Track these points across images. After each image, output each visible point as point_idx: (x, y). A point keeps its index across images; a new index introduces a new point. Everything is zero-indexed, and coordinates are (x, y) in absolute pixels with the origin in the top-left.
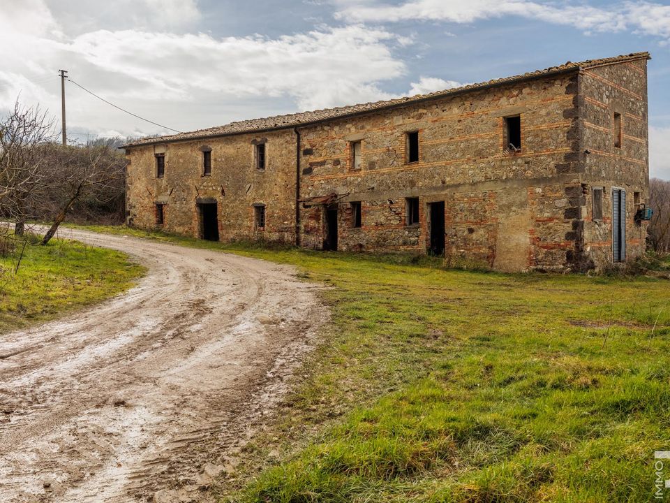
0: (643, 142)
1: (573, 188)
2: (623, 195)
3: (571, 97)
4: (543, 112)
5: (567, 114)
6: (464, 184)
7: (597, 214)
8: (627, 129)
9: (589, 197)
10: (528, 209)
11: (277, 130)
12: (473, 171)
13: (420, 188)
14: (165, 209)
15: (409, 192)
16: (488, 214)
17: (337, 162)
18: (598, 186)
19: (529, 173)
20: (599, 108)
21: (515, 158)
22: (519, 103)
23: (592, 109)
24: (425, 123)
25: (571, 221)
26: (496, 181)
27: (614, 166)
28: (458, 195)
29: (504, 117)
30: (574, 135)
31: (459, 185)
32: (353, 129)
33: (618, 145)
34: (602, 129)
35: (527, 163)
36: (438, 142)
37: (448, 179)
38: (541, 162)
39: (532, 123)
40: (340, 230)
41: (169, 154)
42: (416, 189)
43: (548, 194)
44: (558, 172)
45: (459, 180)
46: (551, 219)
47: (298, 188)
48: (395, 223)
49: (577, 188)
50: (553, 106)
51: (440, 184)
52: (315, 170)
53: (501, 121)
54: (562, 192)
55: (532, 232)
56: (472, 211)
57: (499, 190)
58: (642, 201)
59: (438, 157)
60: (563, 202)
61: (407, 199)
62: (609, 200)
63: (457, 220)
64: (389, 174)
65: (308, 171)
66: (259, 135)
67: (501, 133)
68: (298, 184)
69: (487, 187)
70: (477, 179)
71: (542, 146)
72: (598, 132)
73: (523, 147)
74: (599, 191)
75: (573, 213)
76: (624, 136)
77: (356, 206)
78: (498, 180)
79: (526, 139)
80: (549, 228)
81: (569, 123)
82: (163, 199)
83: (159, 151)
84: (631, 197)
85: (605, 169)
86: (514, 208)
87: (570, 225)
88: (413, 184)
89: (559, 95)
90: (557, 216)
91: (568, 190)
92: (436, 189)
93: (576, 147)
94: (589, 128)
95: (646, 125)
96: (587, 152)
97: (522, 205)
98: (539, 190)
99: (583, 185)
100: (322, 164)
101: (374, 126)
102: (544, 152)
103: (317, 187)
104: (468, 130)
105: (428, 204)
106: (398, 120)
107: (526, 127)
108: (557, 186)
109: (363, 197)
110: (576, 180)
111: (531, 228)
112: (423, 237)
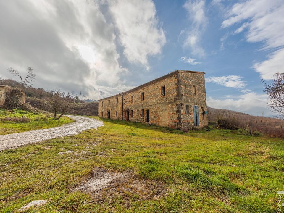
0: (204, 94)
1: (178, 104)
2: (197, 108)
3: (177, 79)
4: (170, 84)
5: (176, 84)
6: (153, 105)
7: (187, 112)
8: (198, 90)
9: (184, 107)
10: (167, 111)
11: (119, 95)
12: (155, 101)
13: (144, 106)
14: (103, 113)
15: (142, 108)
16: (158, 113)
17: (129, 101)
18: (188, 104)
19: (167, 101)
20: (187, 83)
21: (164, 97)
22: (165, 83)
23: (185, 83)
24: (145, 90)
25: (178, 114)
26: (160, 104)
27: (194, 99)
28: (152, 108)
29: (162, 87)
30: (178, 90)
31: (152, 105)
32: (132, 93)
33: (195, 94)
34: (188, 89)
35: (167, 98)
36: (147, 95)
37: (150, 104)
38: (170, 98)
39: (168, 88)
40: (129, 117)
41: (104, 101)
42: (143, 107)
43: (172, 106)
44: (174, 100)
45: (152, 104)
46: (173, 114)
47: (123, 108)
48: (139, 115)
49: (179, 104)
50: (173, 82)
51: (148, 105)
52: (126, 103)
53: (161, 88)
54: (176, 106)
55: (168, 117)
56: (155, 112)
57: (160, 106)
58: (204, 109)
59: (148, 98)
60: (176, 109)
61: (142, 109)
62: (192, 109)
63: (152, 114)
64: (138, 103)
65: (124, 104)
66: (117, 97)
67: (161, 91)
68: (123, 107)
69: (158, 105)
70: (156, 103)
71: (170, 93)
72: (187, 89)
73: (166, 94)
74: (188, 106)
75: (178, 112)
76: (197, 92)
77: (132, 111)
78: (160, 103)
79: (166, 92)
80: (173, 116)
81: (177, 86)
82: (103, 111)
83: (103, 101)
84: (200, 108)
85: (190, 100)
86: (164, 111)
87: (178, 115)
88: (143, 105)
89: (174, 79)
90: (174, 113)
91: (177, 105)
92: (147, 106)
93: (178, 93)
94: (183, 88)
95: (205, 90)
96: (182, 94)
97: (166, 110)
98: (170, 106)
99: (181, 104)
100: (127, 102)
101: (136, 92)
102: (171, 95)
103: (125, 107)
104: (153, 91)
105: (146, 110)
106: (140, 90)
107: (166, 89)
108: (174, 104)
109: (133, 109)
110: (179, 102)
111: (168, 116)
112: (145, 119)
